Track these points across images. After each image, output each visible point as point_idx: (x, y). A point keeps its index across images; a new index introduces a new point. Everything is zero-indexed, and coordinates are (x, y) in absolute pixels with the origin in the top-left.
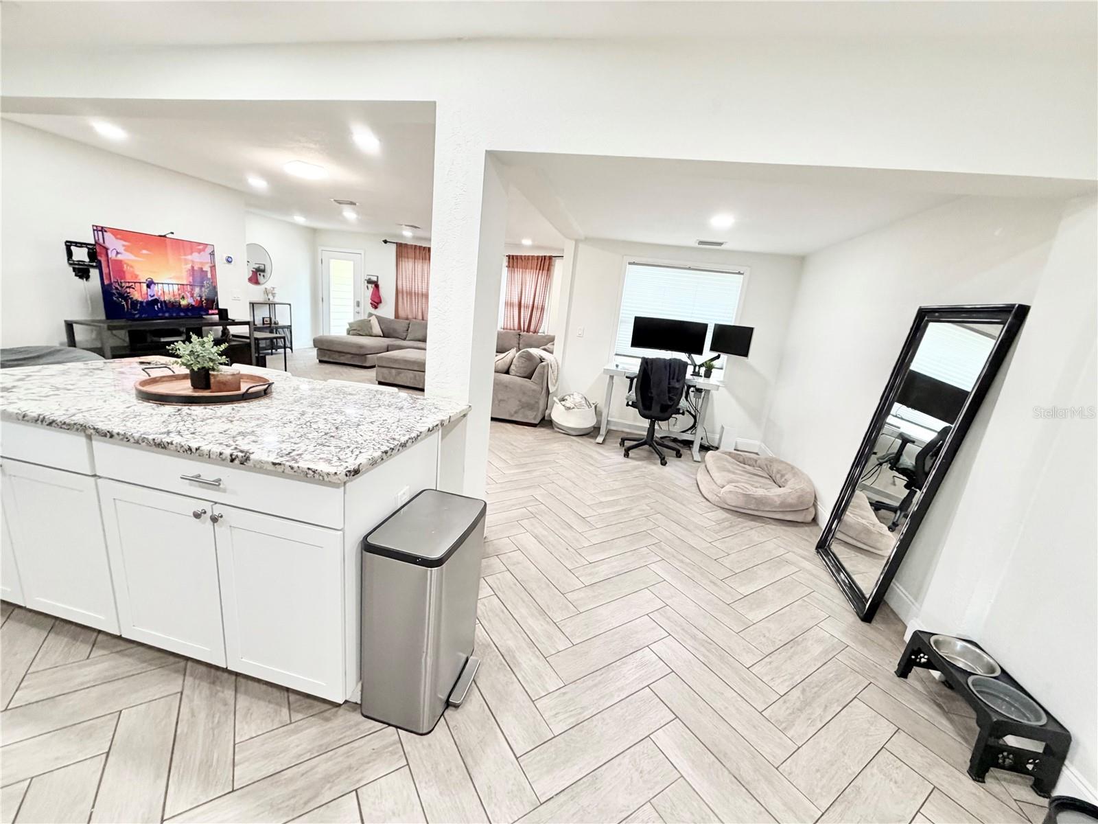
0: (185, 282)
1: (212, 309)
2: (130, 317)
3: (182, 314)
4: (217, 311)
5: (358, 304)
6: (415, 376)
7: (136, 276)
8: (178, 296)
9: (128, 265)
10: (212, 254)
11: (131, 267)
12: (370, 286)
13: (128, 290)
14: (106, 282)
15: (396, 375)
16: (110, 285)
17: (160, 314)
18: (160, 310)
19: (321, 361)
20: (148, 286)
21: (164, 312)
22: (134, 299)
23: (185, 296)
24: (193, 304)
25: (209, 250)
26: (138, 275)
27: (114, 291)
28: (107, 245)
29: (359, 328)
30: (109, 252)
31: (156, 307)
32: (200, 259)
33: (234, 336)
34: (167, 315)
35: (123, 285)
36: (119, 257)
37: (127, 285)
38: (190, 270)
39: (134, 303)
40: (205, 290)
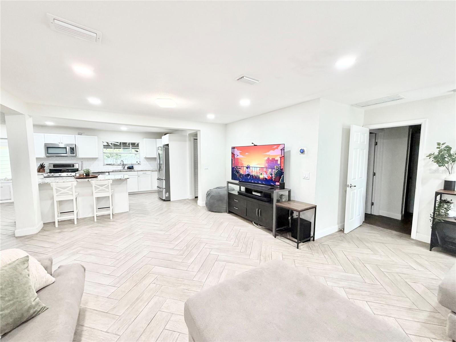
0: (263, 167)
1: (277, 182)
3: (260, 182)
7: (242, 164)
8: (259, 173)
9: (240, 160)
10: (283, 149)
11: (242, 160)
14: (233, 167)
16: (234, 167)
21: (251, 180)
22: (241, 173)
23: (262, 173)
24: (267, 178)
26: (243, 164)
27: (235, 170)
28: (235, 153)
30: (235, 155)
31: (248, 177)
35: (238, 167)
37: (239, 167)
38: (267, 160)
39: (241, 175)
40: (274, 171)
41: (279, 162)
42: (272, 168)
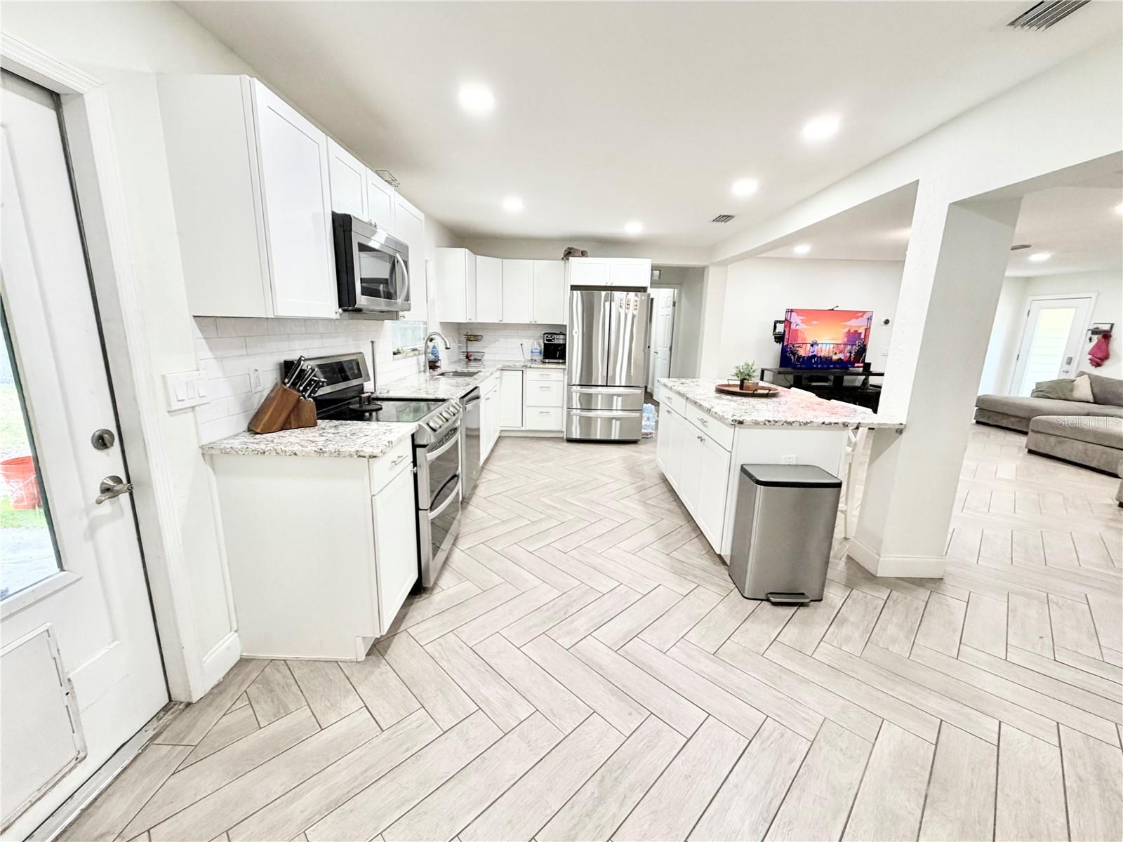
0: (840, 342)
1: (858, 362)
2: (794, 367)
3: (832, 366)
4: (862, 365)
5: (1069, 361)
6: (1086, 450)
7: (805, 339)
8: (831, 353)
9: (801, 332)
10: (870, 319)
11: (803, 333)
12: (1095, 338)
13: (797, 349)
14: (785, 344)
15: (1055, 444)
16: (787, 345)
17: (815, 366)
18: (816, 363)
19: (978, 423)
20: (812, 345)
21: (818, 364)
22: (800, 354)
23: (837, 353)
24: (843, 358)
25: (866, 316)
27: (789, 349)
28: (792, 320)
29: (1047, 390)
30: (792, 324)
31: (813, 360)
32: (858, 325)
33: (871, 385)
34: (820, 366)
35: (796, 345)
36: (798, 327)
37: (798, 345)
38: (847, 333)
39: (799, 357)
40: (856, 348)
41: (862, 336)
42: (853, 345)
